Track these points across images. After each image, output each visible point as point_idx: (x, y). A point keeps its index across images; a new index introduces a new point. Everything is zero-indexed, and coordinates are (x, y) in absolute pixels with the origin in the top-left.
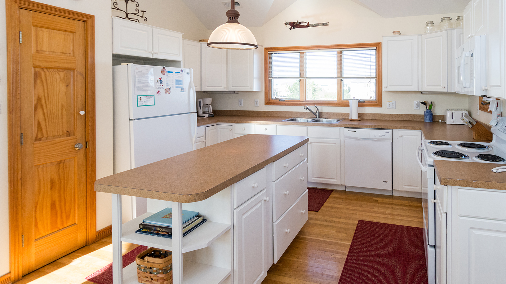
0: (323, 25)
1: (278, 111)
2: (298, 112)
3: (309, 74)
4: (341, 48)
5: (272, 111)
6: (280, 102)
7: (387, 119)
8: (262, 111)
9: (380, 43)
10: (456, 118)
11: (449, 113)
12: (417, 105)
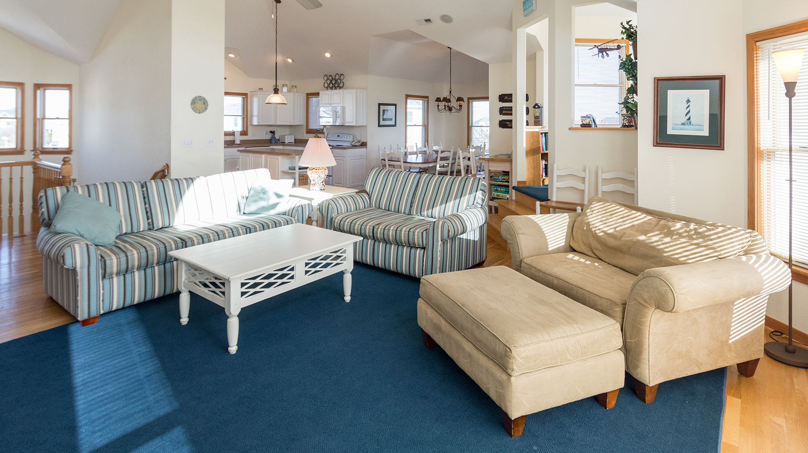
7: (252, 142)
9: (247, 94)
10: (289, 139)
11: (286, 137)
12: (266, 133)
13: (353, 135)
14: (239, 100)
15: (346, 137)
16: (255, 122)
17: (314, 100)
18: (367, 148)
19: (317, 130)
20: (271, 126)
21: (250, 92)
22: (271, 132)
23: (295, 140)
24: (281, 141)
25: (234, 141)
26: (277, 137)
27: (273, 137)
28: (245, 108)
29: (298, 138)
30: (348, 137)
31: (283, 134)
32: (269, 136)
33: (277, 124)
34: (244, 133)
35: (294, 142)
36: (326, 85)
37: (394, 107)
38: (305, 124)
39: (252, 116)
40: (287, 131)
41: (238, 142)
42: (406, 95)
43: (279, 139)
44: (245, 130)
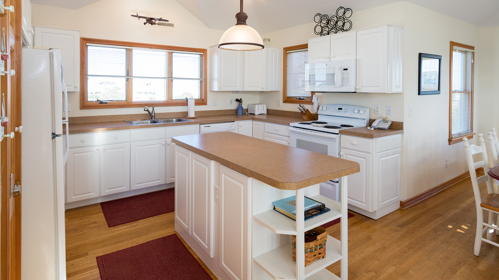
0: (169, 26)
1: (101, 116)
2: (127, 115)
3: (135, 73)
4: (171, 49)
5: (92, 117)
6: (101, 104)
7: (211, 115)
8: (76, 118)
9: (206, 50)
10: (260, 110)
11: (257, 106)
12: (231, 102)
13: (370, 109)
14: (195, 58)
15: (356, 111)
16: (216, 88)
17: (295, 57)
18: (403, 133)
19: (300, 99)
20: (237, 92)
21: (210, 47)
22: (237, 100)
23: (268, 110)
24: (249, 112)
25: (186, 113)
26: (244, 106)
27: (240, 107)
28: (203, 69)
29: (272, 108)
30: (361, 112)
31: (252, 103)
32: (234, 106)
33: (245, 90)
34: (201, 102)
35: (266, 113)
36: (319, 29)
37: (438, 60)
38: (281, 89)
39: (212, 80)
40: (257, 99)
41: (192, 114)
42: (451, 42)
43: (247, 110)
44: (203, 97)
